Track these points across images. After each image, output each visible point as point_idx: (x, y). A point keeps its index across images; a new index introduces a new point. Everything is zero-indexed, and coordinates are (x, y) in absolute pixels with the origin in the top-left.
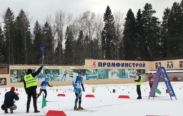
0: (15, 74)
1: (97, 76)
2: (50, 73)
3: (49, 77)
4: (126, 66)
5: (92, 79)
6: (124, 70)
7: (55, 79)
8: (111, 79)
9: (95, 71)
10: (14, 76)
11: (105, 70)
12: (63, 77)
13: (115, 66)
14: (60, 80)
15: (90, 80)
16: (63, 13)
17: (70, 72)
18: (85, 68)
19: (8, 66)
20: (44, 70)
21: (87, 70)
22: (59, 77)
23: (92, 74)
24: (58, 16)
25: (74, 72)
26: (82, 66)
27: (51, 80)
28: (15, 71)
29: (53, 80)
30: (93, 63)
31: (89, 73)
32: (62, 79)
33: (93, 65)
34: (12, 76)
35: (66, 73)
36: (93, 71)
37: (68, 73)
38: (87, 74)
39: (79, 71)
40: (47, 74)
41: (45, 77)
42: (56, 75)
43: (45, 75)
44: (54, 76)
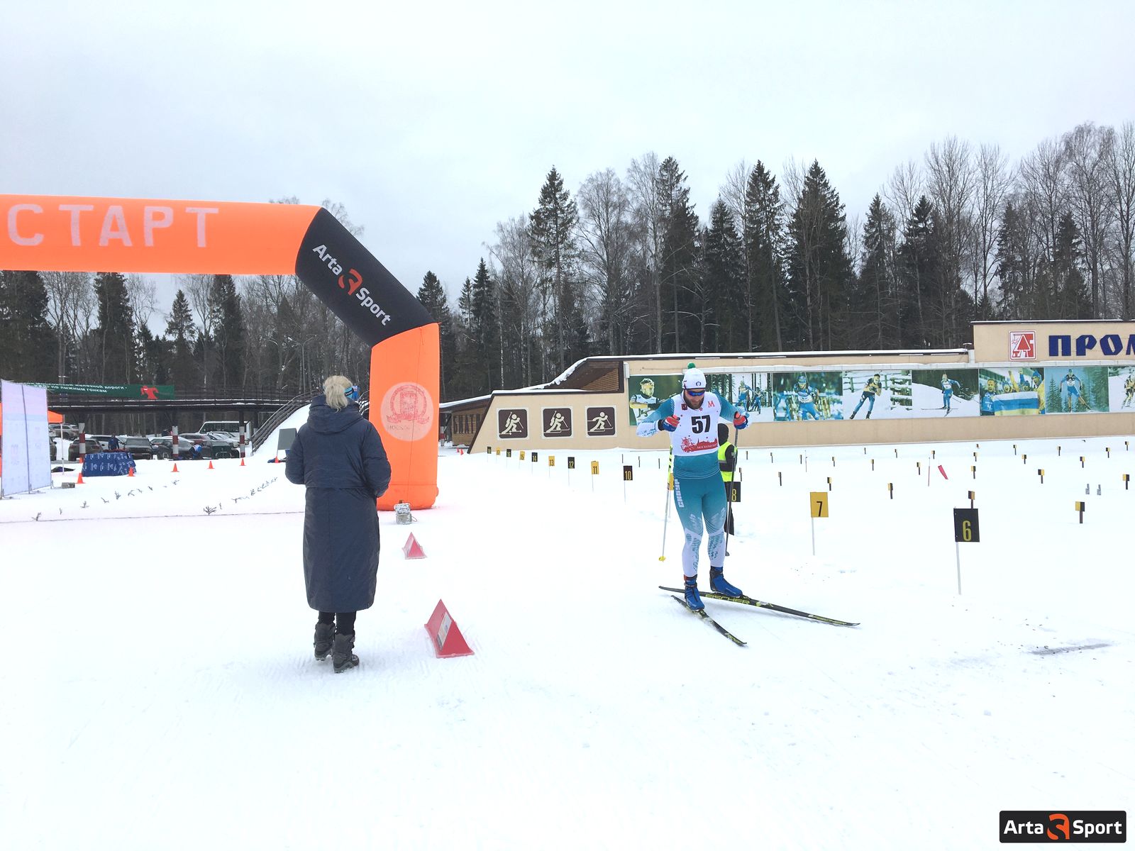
0: (648, 394)
1: (1043, 399)
3: (794, 406)
5: (1016, 412)
7: (823, 413)
9: (1028, 373)
10: (643, 400)
11: (1089, 369)
12: (858, 403)
14: (847, 416)
15: (1002, 416)
16: (958, 150)
17: (897, 383)
18: (973, 362)
19: (621, 362)
20: (769, 378)
21: (987, 371)
22: (841, 403)
23: (1015, 391)
24: (940, 162)
25: (915, 380)
26: (960, 353)
27: (804, 417)
28: (646, 382)
29: (814, 416)
30: (1019, 338)
31: (996, 387)
32: (855, 413)
33: (1016, 350)
34: (638, 400)
35: (877, 387)
36: (1022, 377)
37: (882, 386)
38: (986, 391)
39: (945, 376)
40: (785, 392)
41: (773, 404)
42: (828, 394)
43: (774, 395)
44: (815, 401)
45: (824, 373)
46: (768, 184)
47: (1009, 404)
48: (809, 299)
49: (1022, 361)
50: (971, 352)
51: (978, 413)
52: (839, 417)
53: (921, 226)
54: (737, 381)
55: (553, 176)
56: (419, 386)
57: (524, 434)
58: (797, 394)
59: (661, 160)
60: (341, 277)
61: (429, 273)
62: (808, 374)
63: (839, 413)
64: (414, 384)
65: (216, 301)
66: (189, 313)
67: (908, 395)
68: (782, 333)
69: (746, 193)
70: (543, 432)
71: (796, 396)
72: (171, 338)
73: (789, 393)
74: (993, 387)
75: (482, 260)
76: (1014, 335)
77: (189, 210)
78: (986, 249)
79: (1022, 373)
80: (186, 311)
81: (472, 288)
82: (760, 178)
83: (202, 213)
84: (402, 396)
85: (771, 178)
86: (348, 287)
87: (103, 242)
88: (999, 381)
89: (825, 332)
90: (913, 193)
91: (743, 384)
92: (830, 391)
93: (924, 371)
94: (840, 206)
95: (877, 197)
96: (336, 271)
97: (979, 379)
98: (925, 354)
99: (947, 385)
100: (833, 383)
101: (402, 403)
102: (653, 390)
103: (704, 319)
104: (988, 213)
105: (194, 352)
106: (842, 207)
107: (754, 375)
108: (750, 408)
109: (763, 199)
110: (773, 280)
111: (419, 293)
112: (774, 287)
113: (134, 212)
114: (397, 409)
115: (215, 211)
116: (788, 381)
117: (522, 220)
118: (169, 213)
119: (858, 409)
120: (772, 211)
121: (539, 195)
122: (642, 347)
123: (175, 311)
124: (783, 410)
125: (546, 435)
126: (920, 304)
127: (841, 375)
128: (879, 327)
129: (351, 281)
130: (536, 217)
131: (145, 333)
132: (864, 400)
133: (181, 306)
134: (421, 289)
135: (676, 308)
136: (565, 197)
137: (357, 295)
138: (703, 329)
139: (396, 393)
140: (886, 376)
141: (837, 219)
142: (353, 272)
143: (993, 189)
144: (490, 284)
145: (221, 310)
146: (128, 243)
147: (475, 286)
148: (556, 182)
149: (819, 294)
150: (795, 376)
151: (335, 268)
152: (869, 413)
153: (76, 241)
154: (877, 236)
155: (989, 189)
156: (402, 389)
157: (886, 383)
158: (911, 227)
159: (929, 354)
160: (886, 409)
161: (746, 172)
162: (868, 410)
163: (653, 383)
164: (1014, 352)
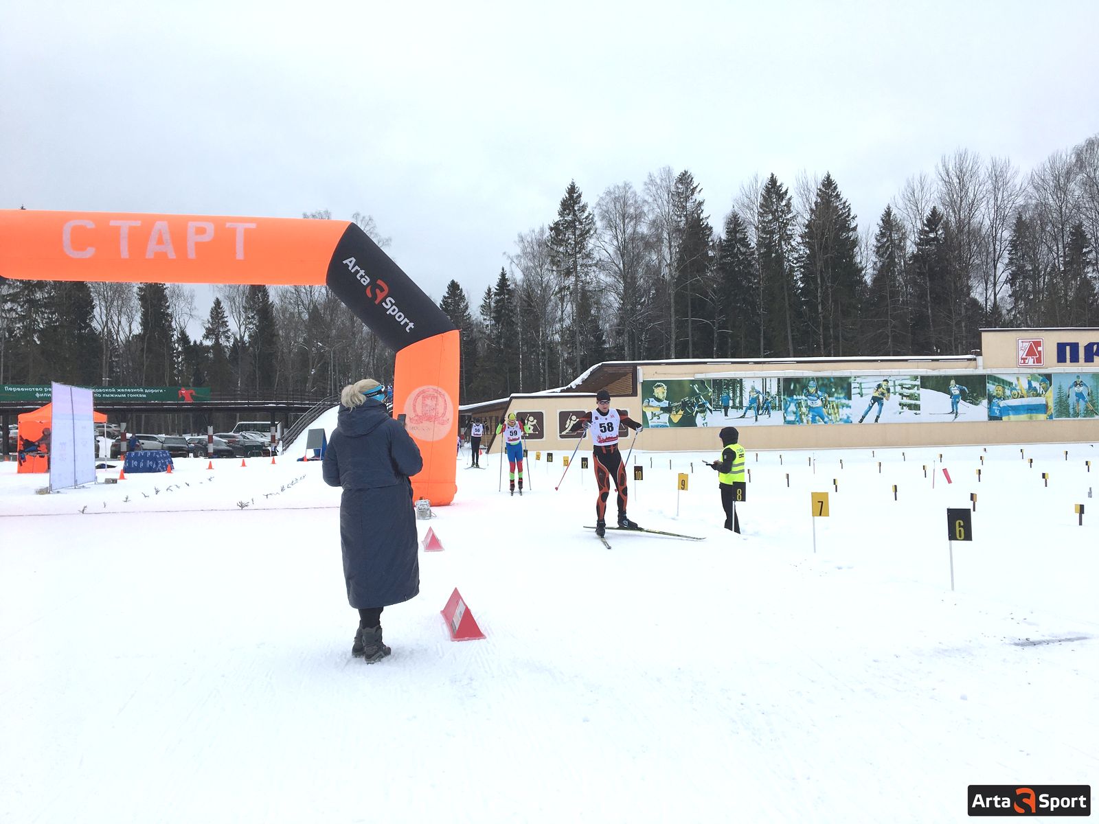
0: (661, 396)
1: (1051, 405)
2: (810, 394)
5: (1024, 417)
7: (833, 416)
9: (1036, 380)
10: (656, 403)
11: (1096, 375)
12: (866, 407)
15: (1009, 421)
16: (968, 164)
17: (905, 388)
18: (981, 368)
19: (635, 366)
20: (779, 383)
21: (995, 377)
22: (850, 407)
23: (1023, 397)
24: (950, 174)
25: (923, 385)
26: (968, 360)
27: (814, 421)
28: (659, 386)
29: (823, 420)
30: (1027, 345)
31: (1004, 393)
32: (863, 417)
33: (1024, 356)
34: (650, 404)
35: (885, 392)
36: (1029, 383)
37: (891, 391)
38: (994, 397)
39: (953, 382)
40: (795, 396)
41: (783, 407)
42: (837, 398)
43: (784, 399)
44: (825, 406)
45: (834, 378)
46: (781, 196)
47: (1016, 410)
48: (820, 308)
49: (1030, 367)
50: (979, 358)
51: (986, 418)
52: (848, 421)
53: (932, 235)
54: (747, 385)
55: (572, 190)
56: (440, 389)
57: (541, 436)
58: (806, 398)
59: (677, 173)
60: (369, 288)
61: (453, 281)
62: (818, 379)
63: (848, 417)
64: (436, 387)
65: (251, 308)
66: (226, 319)
67: (917, 400)
68: (793, 339)
69: (759, 204)
70: (559, 434)
71: (806, 400)
72: (208, 343)
73: (798, 397)
74: (1001, 392)
75: (503, 269)
76: (1022, 342)
77: (228, 225)
78: (996, 258)
79: (1030, 379)
80: (222, 317)
81: (493, 296)
82: (773, 190)
83: (241, 228)
84: (424, 397)
85: (784, 190)
86: (375, 296)
87: (150, 255)
88: (1007, 387)
89: (836, 338)
90: (923, 205)
91: (753, 388)
92: (839, 396)
93: (932, 377)
94: (851, 217)
95: (889, 208)
96: (364, 282)
97: (987, 384)
98: (933, 360)
99: (955, 390)
100: (842, 388)
101: (424, 405)
102: (665, 394)
103: (717, 325)
104: (998, 223)
105: (229, 357)
106: (853, 218)
107: (764, 380)
108: (760, 412)
109: (776, 210)
110: (785, 287)
111: (443, 301)
112: (786, 294)
113: (178, 227)
114: (419, 410)
115: (252, 226)
116: (798, 386)
117: (542, 231)
118: (210, 228)
119: (867, 413)
120: (785, 221)
121: (558, 207)
122: (656, 352)
123: (212, 318)
124: (792, 414)
125: (562, 437)
126: (930, 311)
127: (850, 380)
128: (889, 334)
129: (378, 291)
130: (556, 228)
131: (184, 338)
132: (873, 404)
133: (218, 313)
134: (444, 297)
135: (690, 316)
136: (583, 209)
137: (384, 304)
138: (716, 335)
139: (418, 395)
140: (894, 382)
141: (849, 230)
142: (379, 282)
143: (1003, 200)
144: (510, 292)
145: (256, 316)
146: (172, 255)
147: (496, 294)
148: (575, 195)
149: (830, 302)
150: (804, 381)
151: (364, 279)
152: (878, 417)
153: (125, 254)
154: (888, 246)
155: (999, 200)
156: (423, 392)
157: (895, 389)
158: (922, 237)
159: (938, 360)
160: (895, 413)
161: (759, 185)
162: (876, 414)
163: (666, 388)
164: (1022, 359)
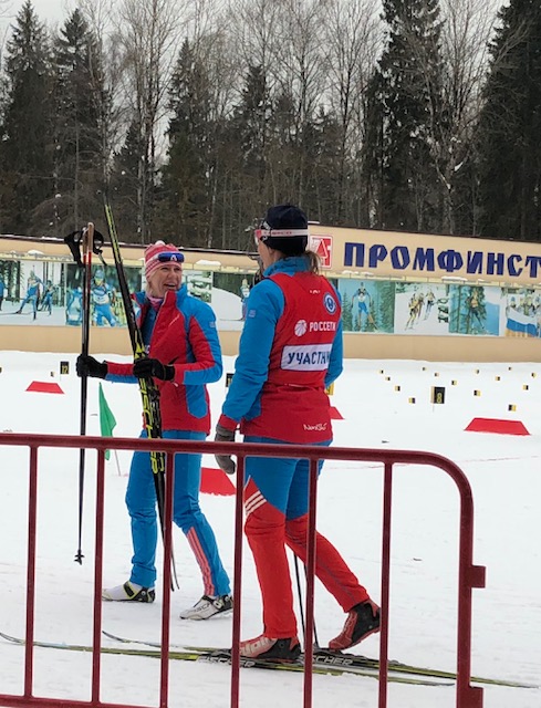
2: (95, 287)
4: (490, 271)
6: (481, 289)
7: (120, 319)
8: (409, 332)
11: (379, 284)
13: (431, 268)
20: (62, 270)
25: (216, 285)
27: (99, 322)
29: (109, 321)
30: (317, 242)
39: (245, 282)
40: (79, 289)
41: (65, 303)
43: (67, 291)
44: (112, 303)
54: (26, 271)
58: (92, 292)
76: (313, 238)
91: (32, 275)
93: (226, 274)
99: (247, 293)
100: (132, 281)
107: (46, 264)
108: (40, 307)
124: (76, 312)
127: (140, 273)
140: (187, 277)
